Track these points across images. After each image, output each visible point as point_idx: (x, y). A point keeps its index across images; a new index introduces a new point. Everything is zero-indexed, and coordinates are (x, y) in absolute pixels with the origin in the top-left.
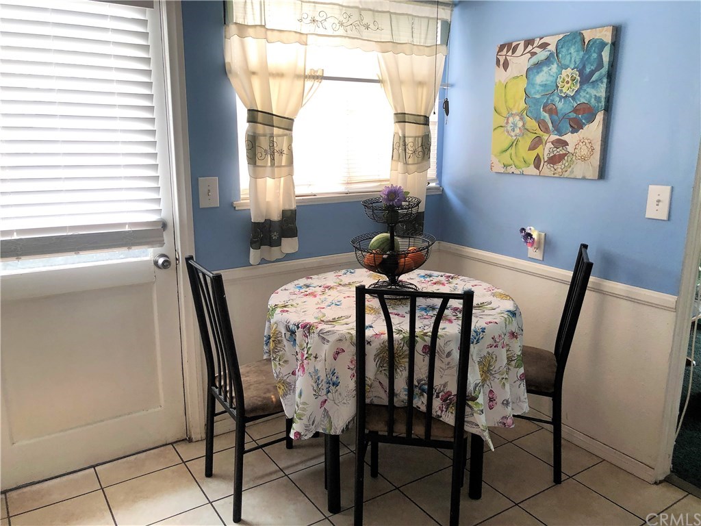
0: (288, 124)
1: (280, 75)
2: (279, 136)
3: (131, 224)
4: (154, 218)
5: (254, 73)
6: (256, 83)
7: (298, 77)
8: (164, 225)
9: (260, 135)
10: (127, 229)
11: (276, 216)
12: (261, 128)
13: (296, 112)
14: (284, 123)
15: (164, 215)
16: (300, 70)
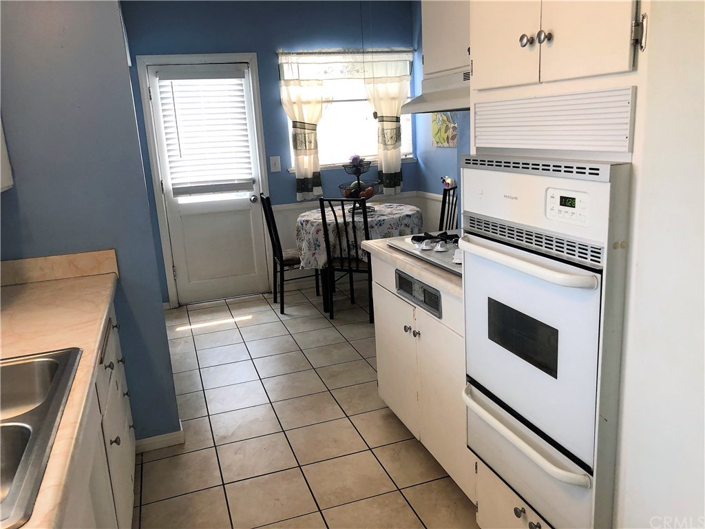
0: (314, 127)
1: (309, 102)
2: (309, 134)
3: (238, 180)
4: (249, 177)
5: (294, 103)
6: (296, 107)
7: (318, 102)
8: (254, 181)
9: (298, 134)
10: (236, 182)
11: (310, 176)
12: (299, 131)
13: (318, 120)
14: (312, 127)
15: (253, 176)
16: (319, 99)
